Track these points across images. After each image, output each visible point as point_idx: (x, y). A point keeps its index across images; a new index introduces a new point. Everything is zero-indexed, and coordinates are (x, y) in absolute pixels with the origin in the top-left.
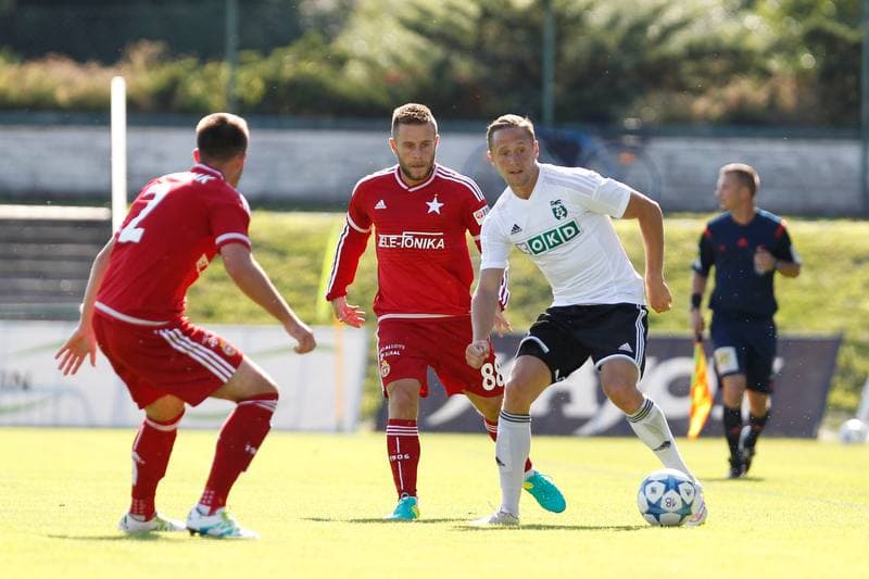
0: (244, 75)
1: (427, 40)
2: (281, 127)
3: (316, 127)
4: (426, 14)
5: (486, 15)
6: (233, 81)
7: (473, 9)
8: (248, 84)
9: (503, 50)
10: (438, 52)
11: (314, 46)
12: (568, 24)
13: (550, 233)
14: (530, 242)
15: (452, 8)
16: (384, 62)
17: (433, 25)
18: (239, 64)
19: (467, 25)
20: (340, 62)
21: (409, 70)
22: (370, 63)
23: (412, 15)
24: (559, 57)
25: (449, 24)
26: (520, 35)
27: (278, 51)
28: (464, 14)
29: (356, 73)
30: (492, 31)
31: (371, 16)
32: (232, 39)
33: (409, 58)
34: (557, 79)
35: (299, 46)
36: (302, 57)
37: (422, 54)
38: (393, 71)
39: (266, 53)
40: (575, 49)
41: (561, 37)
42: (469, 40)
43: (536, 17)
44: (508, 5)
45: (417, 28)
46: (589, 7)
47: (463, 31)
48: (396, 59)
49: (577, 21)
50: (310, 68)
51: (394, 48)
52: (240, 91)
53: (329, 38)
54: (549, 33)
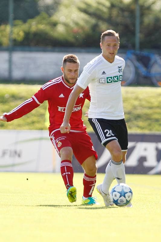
0: (16, 30)
1: (89, 16)
2: (31, 51)
3: (45, 51)
4: (88, 5)
5: (113, 6)
6: (12, 32)
7: (108, 4)
8: (18, 34)
9: (119, 20)
10: (93, 21)
11: (44, 19)
12: (145, 10)
13: (116, 77)
14: (107, 78)
15: (99, 3)
16: (72, 25)
17: (91, 10)
18: (14, 25)
19: (105, 10)
20: (54, 24)
21: (82, 28)
22: (66, 25)
23: (83, 6)
24: (142, 22)
25: (98, 9)
26: (126, 14)
27: (29, 21)
28: (104, 5)
29: (60, 29)
30: (115, 12)
31: (67, 6)
32: (11, 16)
33: (82, 23)
34: (141, 32)
35: (38, 18)
36: (39, 23)
37: (87, 22)
38: (75, 28)
39: (25, 21)
40: (148, 20)
41: (142, 15)
42: (106, 16)
43: (133, 7)
44: (121, 2)
45: (85, 11)
46: (154, 3)
47: (103, 12)
48: (77, 24)
49: (149, 8)
50: (42, 27)
51: (76, 19)
52: (14, 36)
53: (50, 16)
54: (138, 14)
